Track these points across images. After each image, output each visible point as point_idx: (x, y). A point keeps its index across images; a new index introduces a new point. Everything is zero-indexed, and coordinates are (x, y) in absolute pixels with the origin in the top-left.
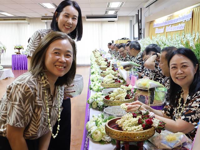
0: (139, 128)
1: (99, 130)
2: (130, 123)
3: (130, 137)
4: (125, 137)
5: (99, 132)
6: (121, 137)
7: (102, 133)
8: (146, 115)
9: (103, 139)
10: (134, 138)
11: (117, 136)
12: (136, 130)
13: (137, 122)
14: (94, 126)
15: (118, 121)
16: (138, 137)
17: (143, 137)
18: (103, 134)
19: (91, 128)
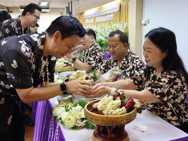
0: (123, 110)
1: (72, 115)
2: (114, 105)
3: (117, 121)
4: (112, 122)
5: (72, 118)
6: (108, 122)
7: (76, 118)
8: (122, 96)
9: (77, 125)
10: (121, 121)
11: (103, 121)
12: (121, 112)
13: (120, 104)
14: (64, 111)
15: (95, 104)
16: (125, 121)
17: (130, 119)
18: (76, 120)
19: (61, 115)
